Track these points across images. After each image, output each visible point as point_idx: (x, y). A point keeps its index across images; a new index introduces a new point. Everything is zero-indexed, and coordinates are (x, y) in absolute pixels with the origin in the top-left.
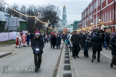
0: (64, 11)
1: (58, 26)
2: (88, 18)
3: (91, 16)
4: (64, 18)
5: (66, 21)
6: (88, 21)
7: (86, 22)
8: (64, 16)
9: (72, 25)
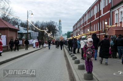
0: (60, 24)
1: (56, 36)
2: (77, 30)
3: (79, 29)
4: (60, 29)
5: (62, 32)
6: (77, 32)
7: (75, 33)
8: (60, 28)
9: (66, 34)
